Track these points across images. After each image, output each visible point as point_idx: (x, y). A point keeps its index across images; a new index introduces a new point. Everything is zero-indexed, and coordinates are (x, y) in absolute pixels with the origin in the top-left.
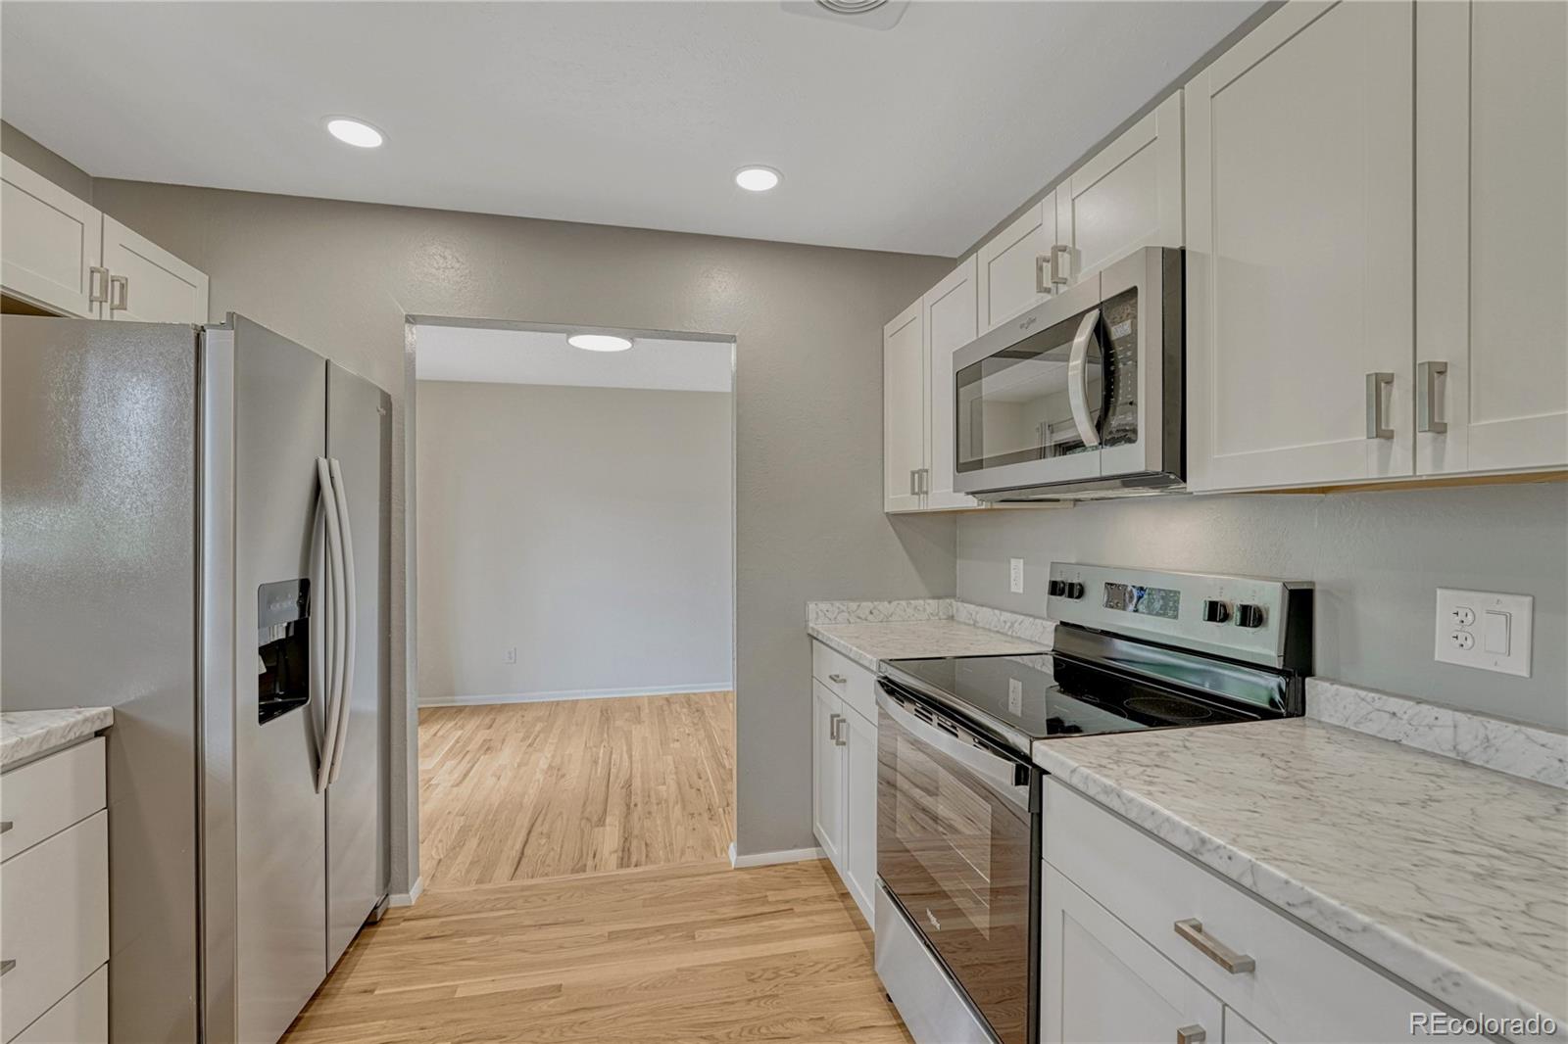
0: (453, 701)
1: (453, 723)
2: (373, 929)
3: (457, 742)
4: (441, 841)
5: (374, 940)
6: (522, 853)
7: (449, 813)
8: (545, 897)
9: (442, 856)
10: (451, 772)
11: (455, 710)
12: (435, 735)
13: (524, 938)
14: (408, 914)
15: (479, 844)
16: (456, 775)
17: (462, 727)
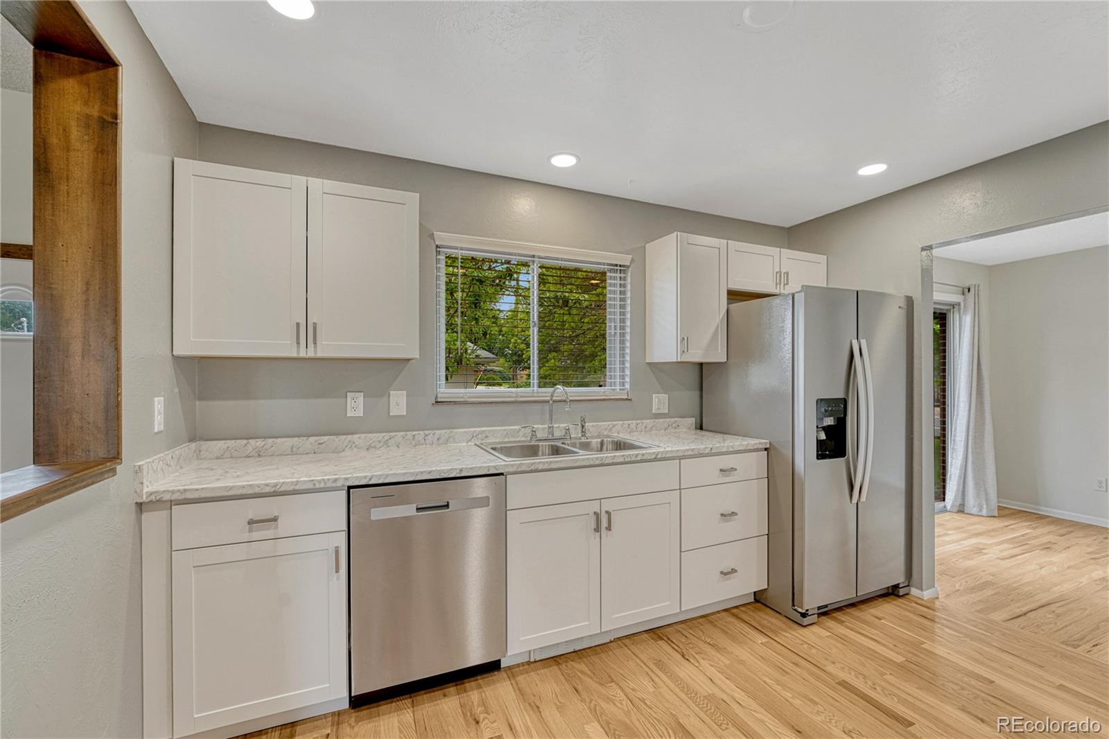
0: (1038, 510)
1: (1028, 523)
2: (896, 598)
3: (1023, 536)
4: (967, 582)
5: (894, 602)
6: (1025, 614)
7: (984, 571)
8: (1021, 641)
9: (962, 588)
10: (1001, 551)
11: (1037, 516)
12: (1007, 526)
13: (986, 649)
14: (919, 602)
15: (992, 595)
16: (1005, 554)
17: (1034, 528)
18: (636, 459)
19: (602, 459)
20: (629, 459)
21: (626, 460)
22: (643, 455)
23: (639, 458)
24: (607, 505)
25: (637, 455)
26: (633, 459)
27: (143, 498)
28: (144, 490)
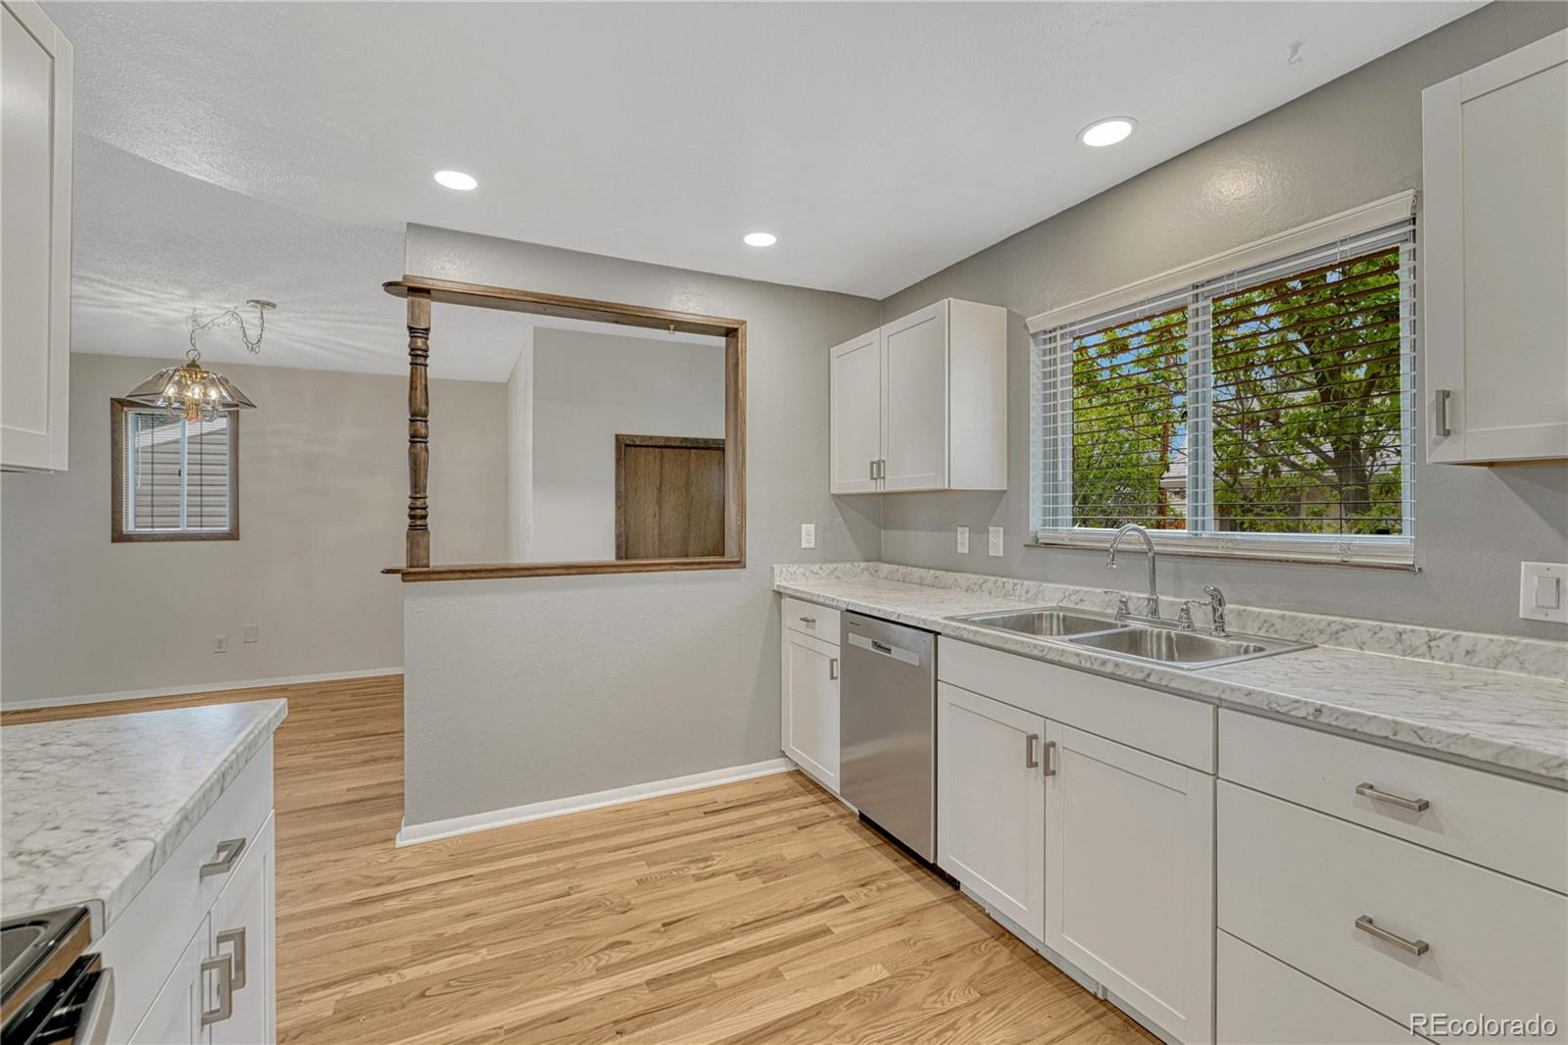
18: (1102, 669)
19: (1043, 650)
20: (1088, 665)
21: (1083, 664)
22: (1117, 665)
23: (1109, 669)
24: (1054, 733)
25: (1104, 663)
26: (1096, 667)
27: (776, 588)
28: (776, 584)
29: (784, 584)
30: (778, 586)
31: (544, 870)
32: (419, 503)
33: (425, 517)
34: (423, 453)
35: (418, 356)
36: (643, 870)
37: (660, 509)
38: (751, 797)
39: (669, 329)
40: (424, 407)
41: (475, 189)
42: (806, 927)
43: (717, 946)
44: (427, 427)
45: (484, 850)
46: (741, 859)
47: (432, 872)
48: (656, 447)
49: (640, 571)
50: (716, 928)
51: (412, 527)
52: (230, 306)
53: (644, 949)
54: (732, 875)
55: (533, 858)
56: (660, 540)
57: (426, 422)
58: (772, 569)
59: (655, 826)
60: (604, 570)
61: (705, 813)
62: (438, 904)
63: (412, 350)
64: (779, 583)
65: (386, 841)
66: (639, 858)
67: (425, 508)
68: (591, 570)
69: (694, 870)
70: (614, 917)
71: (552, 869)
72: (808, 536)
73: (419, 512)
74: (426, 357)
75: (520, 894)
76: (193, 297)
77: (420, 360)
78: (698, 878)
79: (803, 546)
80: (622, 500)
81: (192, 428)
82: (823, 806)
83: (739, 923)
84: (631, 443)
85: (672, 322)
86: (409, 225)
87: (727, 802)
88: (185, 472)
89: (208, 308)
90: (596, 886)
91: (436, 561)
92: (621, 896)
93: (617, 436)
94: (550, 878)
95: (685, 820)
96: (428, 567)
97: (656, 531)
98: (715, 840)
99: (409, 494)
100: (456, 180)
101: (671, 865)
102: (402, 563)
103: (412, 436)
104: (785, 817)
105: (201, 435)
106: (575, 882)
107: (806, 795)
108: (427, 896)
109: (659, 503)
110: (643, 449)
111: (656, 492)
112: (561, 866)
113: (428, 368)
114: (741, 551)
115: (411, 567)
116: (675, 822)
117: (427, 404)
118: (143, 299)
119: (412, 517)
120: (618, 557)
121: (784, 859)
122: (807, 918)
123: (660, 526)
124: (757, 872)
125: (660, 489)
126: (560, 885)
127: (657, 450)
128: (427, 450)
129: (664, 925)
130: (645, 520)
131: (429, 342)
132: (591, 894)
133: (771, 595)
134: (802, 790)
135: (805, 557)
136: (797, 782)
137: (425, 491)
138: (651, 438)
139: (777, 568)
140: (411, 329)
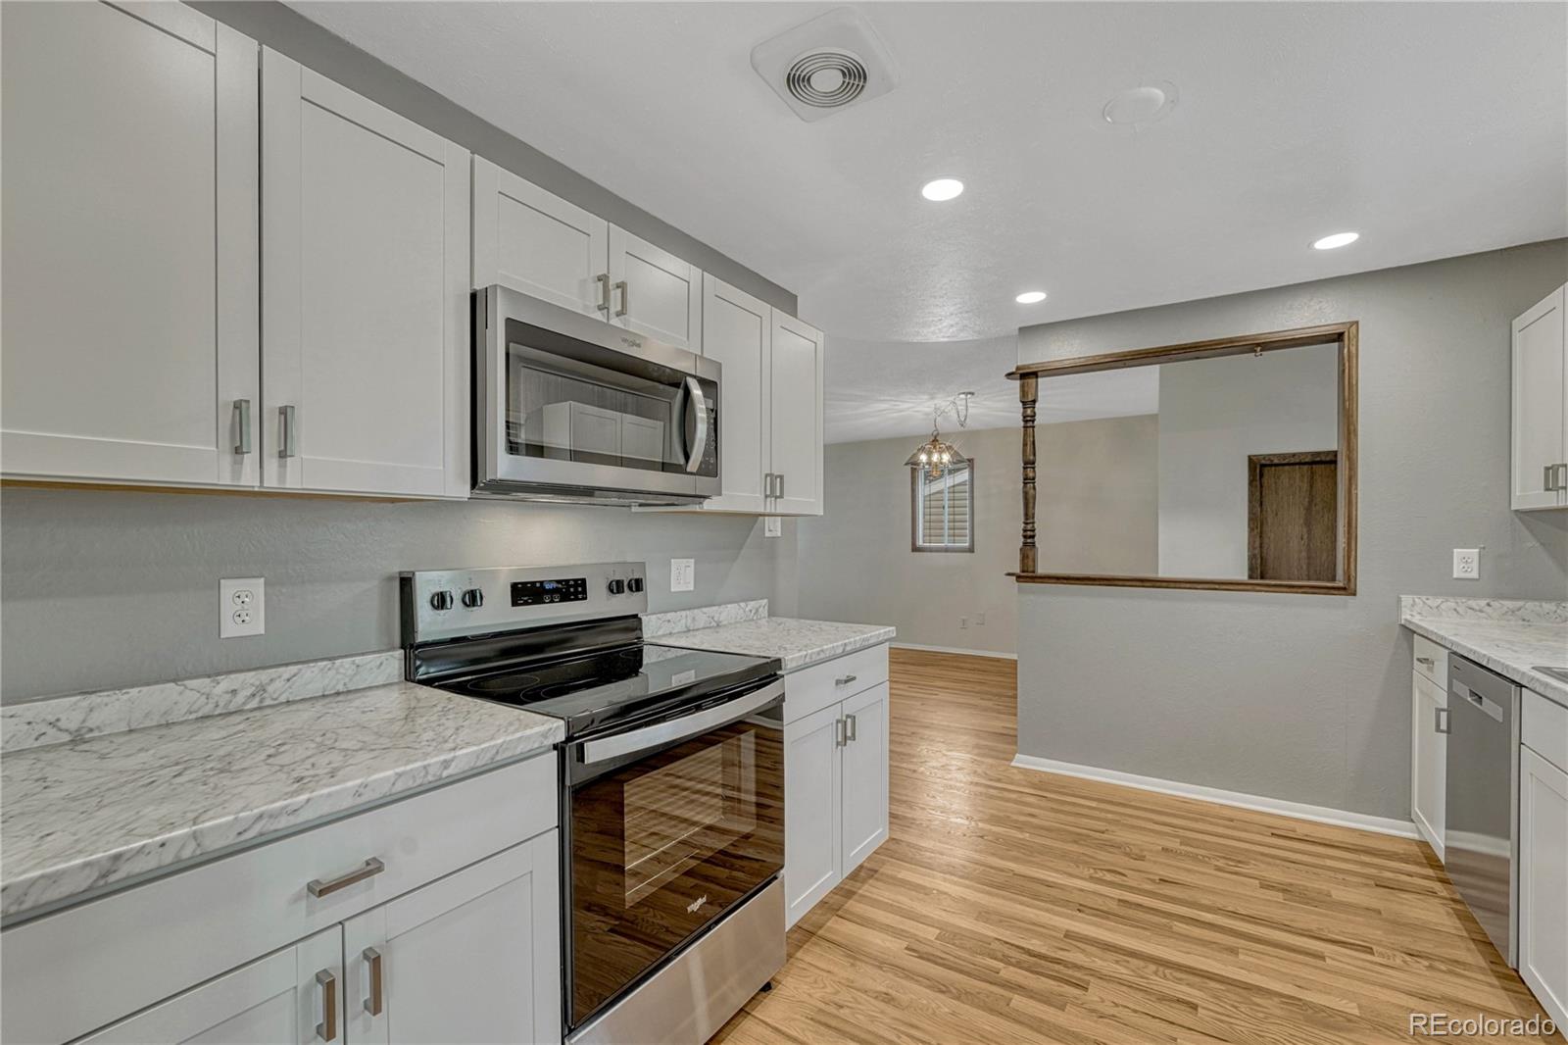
27: (1403, 622)
28: (1403, 617)
29: (1416, 620)
30: (1406, 620)
31: (1096, 813)
32: (1029, 527)
33: (1033, 537)
34: (1032, 491)
35: (1029, 420)
36: (1174, 844)
37: (1309, 532)
38: (1342, 842)
39: (1255, 351)
40: (1032, 458)
41: (1045, 299)
42: (1299, 944)
43: (1195, 911)
44: (1034, 471)
45: (1064, 787)
46: (1275, 875)
47: (1024, 786)
48: (1300, 464)
49: (1216, 589)
50: (1204, 902)
51: (1025, 544)
52: (951, 399)
53: (1134, 884)
54: (1257, 882)
55: (1094, 804)
56: (1309, 564)
57: (1034, 468)
58: (1399, 600)
59: (1211, 823)
60: (1178, 585)
61: (1273, 834)
62: (1016, 802)
63: (1024, 417)
64: (1409, 617)
65: (1007, 760)
66: (1177, 836)
67: (1033, 531)
68: (1164, 584)
69: (1221, 863)
70: (1127, 859)
71: (1103, 815)
72: (1465, 562)
73: (1029, 533)
74: (1033, 421)
75: (1071, 819)
76: (932, 398)
77: (1030, 424)
78: (1219, 869)
79: (1455, 576)
80: (1258, 523)
81: (948, 481)
82: (1439, 884)
83: (1230, 909)
84: (1268, 463)
85: (1258, 345)
86: (1020, 329)
87: (1307, 836)
88: (946, 506)
89: (942, 402)
90: (1122, 836)
91: (1041, 571)
92: (1142, 850)
93: (1249, 457)
94: (1098, 819)
95: (1245, 831)
96: (1034, 572)
97: (1304, 554)
98: (1262, 854)
99: (1023, 520)
100: (1031, 298)
101: (1203, 852)
102: (1018, 571)
103: (1025, 479)
104: (1373, 871)
105: (954, 486)
106: (1113, 828)
107: (1426, 867)
108: (1014, 796)
109: (1308, 523)
110: (1287, 468)
111: (1303, 512)
112: (1110, 816)
113: (1035, 429)
114: (1349, 577)
115: (1023, 572)
116: (1234, 828)
117: (1034, 455)
118: (911, 405)
119: (1025, 537)
120: (1250, 577)
121: (1330, 896)
122: (1305, 939)
123: (1309, 550)
124: (1284, 891)
125: (1308, 509)
126: (1101, 825)
127: (1306, 467)
128: (1034, 488)
129: (1160, 880)
130: (1288, 542)
131: (1036, 410)
132: (1119, 839)
133: (1397, 630)
134: (1425, 861)
135: (1463, 589)
136: (1422, 852)
137: (1033, 518)
138: (1294, 455)
139: (1406, 600)
140: (1024, 403)
